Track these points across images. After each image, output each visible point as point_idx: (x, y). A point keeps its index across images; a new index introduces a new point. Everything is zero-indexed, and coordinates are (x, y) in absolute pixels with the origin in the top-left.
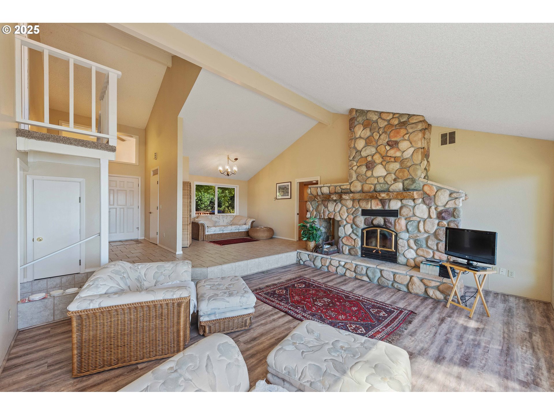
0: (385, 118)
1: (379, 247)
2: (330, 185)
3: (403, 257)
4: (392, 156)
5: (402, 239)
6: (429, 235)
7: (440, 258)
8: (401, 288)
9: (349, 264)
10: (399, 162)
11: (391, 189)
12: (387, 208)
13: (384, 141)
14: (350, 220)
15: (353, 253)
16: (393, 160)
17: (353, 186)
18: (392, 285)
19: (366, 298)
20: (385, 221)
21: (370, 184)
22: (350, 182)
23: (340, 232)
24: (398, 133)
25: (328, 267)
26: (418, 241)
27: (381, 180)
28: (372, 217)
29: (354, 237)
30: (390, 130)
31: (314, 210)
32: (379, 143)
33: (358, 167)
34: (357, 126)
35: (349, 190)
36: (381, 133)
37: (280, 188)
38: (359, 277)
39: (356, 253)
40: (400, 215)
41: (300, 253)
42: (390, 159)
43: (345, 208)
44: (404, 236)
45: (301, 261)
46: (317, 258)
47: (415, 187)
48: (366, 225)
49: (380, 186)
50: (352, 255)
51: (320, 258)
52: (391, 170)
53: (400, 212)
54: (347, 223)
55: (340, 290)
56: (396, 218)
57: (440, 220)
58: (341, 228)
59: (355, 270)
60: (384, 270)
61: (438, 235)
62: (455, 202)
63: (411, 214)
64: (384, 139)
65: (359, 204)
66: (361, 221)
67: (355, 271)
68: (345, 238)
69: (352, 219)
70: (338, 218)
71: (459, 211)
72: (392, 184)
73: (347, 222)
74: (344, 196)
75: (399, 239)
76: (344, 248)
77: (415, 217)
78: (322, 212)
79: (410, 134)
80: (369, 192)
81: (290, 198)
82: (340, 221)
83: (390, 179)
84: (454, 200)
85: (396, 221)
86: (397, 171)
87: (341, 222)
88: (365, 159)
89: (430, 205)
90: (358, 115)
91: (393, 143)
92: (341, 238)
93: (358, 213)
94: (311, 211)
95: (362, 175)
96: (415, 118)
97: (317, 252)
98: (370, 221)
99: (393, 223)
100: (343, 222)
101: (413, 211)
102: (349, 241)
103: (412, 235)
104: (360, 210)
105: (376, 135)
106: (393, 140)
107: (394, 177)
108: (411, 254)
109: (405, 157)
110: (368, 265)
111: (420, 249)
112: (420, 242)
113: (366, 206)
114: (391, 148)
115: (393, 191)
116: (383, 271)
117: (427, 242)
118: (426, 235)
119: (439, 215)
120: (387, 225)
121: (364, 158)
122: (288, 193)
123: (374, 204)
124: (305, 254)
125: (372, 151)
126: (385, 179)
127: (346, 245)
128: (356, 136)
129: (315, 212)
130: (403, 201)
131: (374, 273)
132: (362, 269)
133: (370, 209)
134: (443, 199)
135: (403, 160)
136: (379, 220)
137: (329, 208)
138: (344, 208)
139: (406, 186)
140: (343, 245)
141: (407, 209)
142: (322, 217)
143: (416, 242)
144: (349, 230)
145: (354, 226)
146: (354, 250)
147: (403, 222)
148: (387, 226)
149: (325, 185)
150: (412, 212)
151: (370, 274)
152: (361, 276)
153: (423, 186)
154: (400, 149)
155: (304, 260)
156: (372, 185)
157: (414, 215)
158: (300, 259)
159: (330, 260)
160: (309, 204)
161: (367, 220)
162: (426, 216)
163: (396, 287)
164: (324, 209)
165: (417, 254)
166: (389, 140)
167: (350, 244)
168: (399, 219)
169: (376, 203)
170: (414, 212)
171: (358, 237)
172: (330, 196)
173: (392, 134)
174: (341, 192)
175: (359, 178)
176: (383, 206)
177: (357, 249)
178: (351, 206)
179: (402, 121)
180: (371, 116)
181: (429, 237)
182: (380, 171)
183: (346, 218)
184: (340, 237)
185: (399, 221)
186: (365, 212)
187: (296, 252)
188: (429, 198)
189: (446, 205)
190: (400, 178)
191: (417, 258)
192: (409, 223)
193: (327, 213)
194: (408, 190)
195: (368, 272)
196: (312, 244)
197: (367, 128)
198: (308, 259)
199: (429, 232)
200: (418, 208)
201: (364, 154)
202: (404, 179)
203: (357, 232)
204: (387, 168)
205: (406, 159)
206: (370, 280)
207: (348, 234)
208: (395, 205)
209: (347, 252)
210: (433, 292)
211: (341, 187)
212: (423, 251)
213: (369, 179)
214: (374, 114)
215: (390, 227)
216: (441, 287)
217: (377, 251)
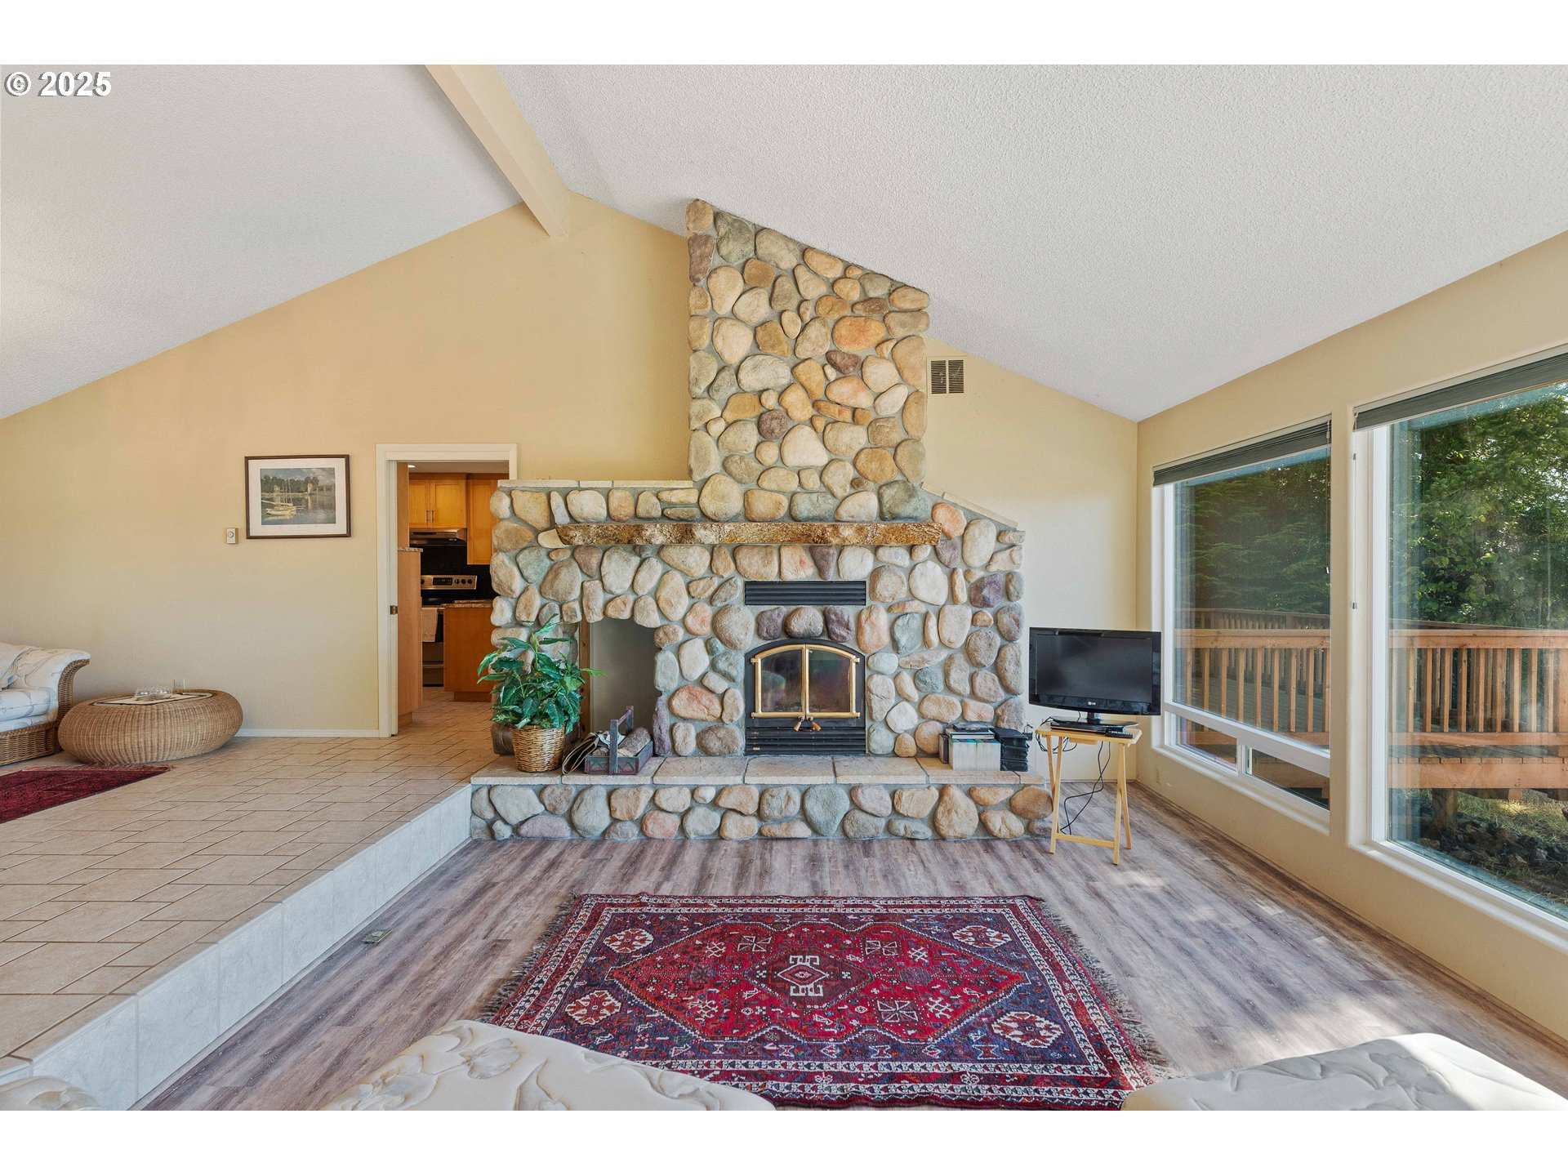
0: (820, 269)
1: (808, 712)
2: (607, 484)
3: (884, 731)
4: (845, 402)
5: (878, 673)
6: (951, 652)
7: (980, 716)
8: (918, 832)
9: (736, 791)
10: (866, 427)
11: (844, 513)
12: (831, 576)
13: (820, 347)
14: (703, 621)
15: (713, 744)
16: (848, 415)
17: (712, 492)
18: (888, 828)
19: (890, 898)
20: (827, 621)
21: (775, 491)
22: (697, 477)
23: (664, 673)
24: (862, 331)
25: (641, 823)
26: (925, 675)
27: (812, 481)
28: (785, 609)
29: (717, 683)
30: (836, 317)
31: (534, 590)
32: (802, 352)
33: (729, 425)
34: (721, 272)
35: (696, 510)
36: (807, 318)
37: (268, 483)
38: (778, 831)
39: (730, 743)
40: (874, 598)
41: (490, 788)
42: (840, 412)
43: (677, 581)
44: (888, 662)
45: (499, 825)
46: (587, 796)
47: (916, 509)
48: (765, 639)
49: (810, 499)
50: (713, 755)
51: (603, 793)
52: (844, 448)
53: (873, 589)
54: (688, 636)
55: (784, 901)
56: (861, 607)
57: (977, 609)
58: (665, 661)
59: (759, 810)
60: (860, 786)
61: (976, 651)
62: (1011, 555)
63: (903, 594)
64: (817, 342)
65: (735, 561)
66: (743, 623)
67: (759, 814)
68: (684, 695)
69: (709, 619)
70: (650, 619)
71: (1020, 580)
72: (845, 494)
73: (688, 630)
74: (702, 531)
75: (870, 676)
76: (679, 735)
77: (916, 603)
78: (576, 593)
79: (895, 342)
80: (772, 520)
81: (344, 532)
82: (656, 629)
83: (840, 477)
84: (1008, 551)
85: (863, 617)
86: (862, 456)
87: (666, 634)
88: (756, 399)
89: (953, 566)
90: (722, 231)
91: (849, 362)
92: (663, 699)
93: (731, 595)
94: (518, 593)
95: (742, 458)
96: (911, 295)
97: (581, 769)
98: (780, 621)
99: (853, 625)
100: (675, 633)
101: (909, 585)
102: (699, 702)
103: (907, 659)
104: (740, 583)
105: (793, 321)
106: (845, 349)
107: (851, 473)
108: (905, 718)
109: (884, 414)
110: (807, 780)
111: (930, 699)
112: (930, 678)
113: (762, 570)
114: (841, 375)
115: (850, 519)
116: (860, 791)
117: (947, 675)
118: (944, 654)
119: (975, 595)
120: (835, 633)
121: (748, 395)
122: (332, 507)
123: (792, 561)
124: (521, 789)
125: (781, 375)
126: (826, 478)
127: (684, 719)
128: (716, 308)
129: (538, 596)
130: (881, 551)
131: (828, 805)
132: (789, 798)
133: (777, 580)
134: (982, 545)
135: (876, 420)
136: (809, 618)
137: (609, 580)
138: (676, 579)
139: (888, 506)
140: (673, 720)
141: (894, 578)
142: (576, 616)
143: (916, 676)
144: (696, 659)
145: (718, 645)
146: (722, 733)
147: (882, 619)
148: (834, 637)
149: (583, 484)
150: (905, 588)
151: (815, 809)
152: (784, 825)
153: (934, 507)
154: (870, 385)
155: (515, 818)
156: (781, 496)
157: (913, 596)
158: (490, 815)
159: (651, 792)
160: (507, 562)
161: (769, 619)
162: (942, 598)
163: (902, 832)
164: (586, 585)
165: (922, 716)
166: (833, 348)
167: (703, 716)
168: (870, 609)
169: (797, 558)
170: (913, 586)
171: (732, 684)
172: (639, 530)
173: (843, 330)
174: (660, 514)
175: (733, 467)
176: (821, 571)
177: (732, 727)
178: (702, 570)
179: (872, 294)
180: (774, 250)
181: (950, 658)
182: (805, 449)
183: (685, 615)
184: (660, 693)
185: (874, 617)
186: (756, 592)
187: (467, 790)
188: (949, 542)
189: (989, 564)
190: (870, 477)
191: (924, 728)
192: (900, 622)
193: (599, 599)
194: (893, 519)
195: (809, 805)
196: (548, 741)
197: (759, 290)
198: (540, 809)
199: (951, 646)
200: (922, 574)
201: (750, 380)
202: (884, 481)
203: (731, 664)
204: (830, 443)
205: (887, 419)
206: (815, 831)
207: (696, 675)
208: (855, 565)
209: (691, 746)
210: (1003, 819)
211: (665, 496)
212: (938, 702)
213: (772, 473)
214: (784, 246)
215: (844, 638)
216: (1019, 802)
217: (807, 725)
